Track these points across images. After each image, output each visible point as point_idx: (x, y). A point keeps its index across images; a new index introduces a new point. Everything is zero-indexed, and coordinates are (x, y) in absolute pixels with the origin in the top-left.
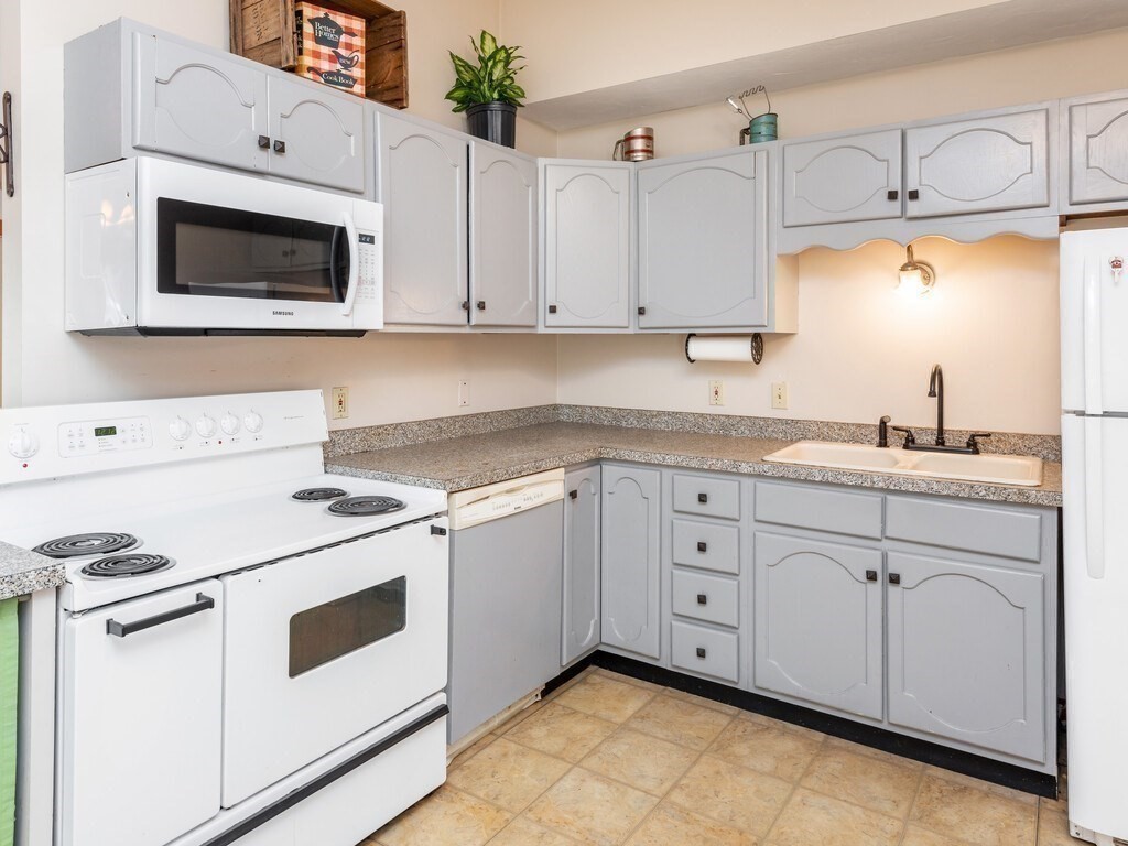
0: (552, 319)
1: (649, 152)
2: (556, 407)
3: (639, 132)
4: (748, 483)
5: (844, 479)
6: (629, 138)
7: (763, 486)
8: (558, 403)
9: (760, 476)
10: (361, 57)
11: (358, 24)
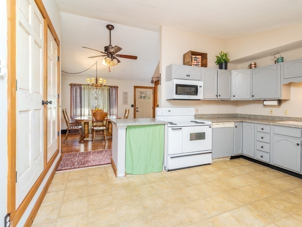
0: (234, 98)
1: (255, 67)
2: (237, 114)
3: (253, 63)
4: (272, 126)
5: (292, 126)
6: (251, 65)
7: (275, 127)
8: (238, 113)
9: (274, 125)
10: (200, 61)
11: (200, 57)
